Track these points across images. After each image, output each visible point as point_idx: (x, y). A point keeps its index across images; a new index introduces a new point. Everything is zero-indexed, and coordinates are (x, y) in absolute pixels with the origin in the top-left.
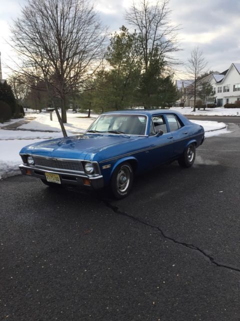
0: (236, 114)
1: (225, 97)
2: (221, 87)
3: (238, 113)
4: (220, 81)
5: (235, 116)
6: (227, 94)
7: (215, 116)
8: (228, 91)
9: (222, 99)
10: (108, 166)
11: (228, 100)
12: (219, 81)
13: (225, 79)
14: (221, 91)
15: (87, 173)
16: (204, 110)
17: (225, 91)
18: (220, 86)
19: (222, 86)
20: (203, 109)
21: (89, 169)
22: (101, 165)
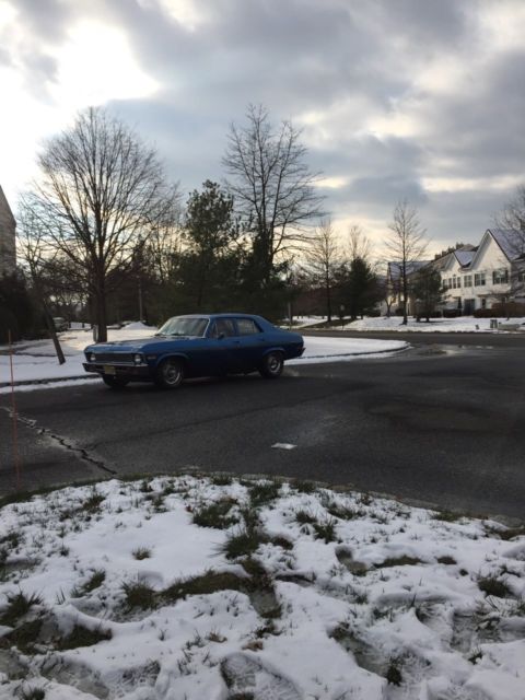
0: (474, 329)
1: (479, 296)
2: (470, 277)
3: (477, 327)
4: (468, 265)
5: (472, 333)
6: (482, 290)
7: (436, 332)
8: (483, 283)
9: (473, 300)
10: (154, 358)
11: (484, 302)
12: (465, 264)
13: (475, 262)
14: (470, 285)
15: (136, 363)
16: (428, 321)
17: (477, 284)
18: (469, 274)
19: (472, 273)
20: (425, 319)
21: (138, 360)
22: (147, 356)
